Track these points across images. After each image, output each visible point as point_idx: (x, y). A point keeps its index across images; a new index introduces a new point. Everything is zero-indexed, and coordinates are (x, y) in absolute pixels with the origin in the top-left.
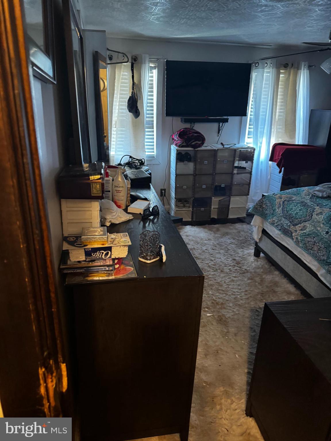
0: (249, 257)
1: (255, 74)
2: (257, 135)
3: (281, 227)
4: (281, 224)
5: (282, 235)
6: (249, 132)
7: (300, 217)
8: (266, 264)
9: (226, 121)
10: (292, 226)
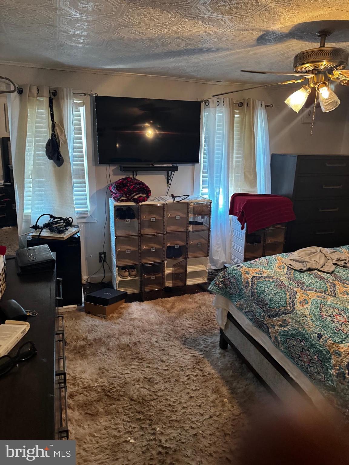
0: (213, 350)
1: (206, 114)
2: (212, 185)
3: (253, 316)
4: (252, 311)
5: (255, 328)
6: (203, 181)
7: (277, 305)
8: (236, 360)
9: (176, 169)
10: (268, 318)
